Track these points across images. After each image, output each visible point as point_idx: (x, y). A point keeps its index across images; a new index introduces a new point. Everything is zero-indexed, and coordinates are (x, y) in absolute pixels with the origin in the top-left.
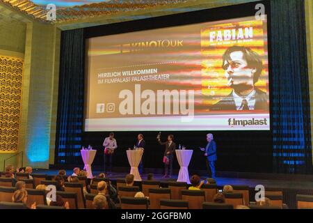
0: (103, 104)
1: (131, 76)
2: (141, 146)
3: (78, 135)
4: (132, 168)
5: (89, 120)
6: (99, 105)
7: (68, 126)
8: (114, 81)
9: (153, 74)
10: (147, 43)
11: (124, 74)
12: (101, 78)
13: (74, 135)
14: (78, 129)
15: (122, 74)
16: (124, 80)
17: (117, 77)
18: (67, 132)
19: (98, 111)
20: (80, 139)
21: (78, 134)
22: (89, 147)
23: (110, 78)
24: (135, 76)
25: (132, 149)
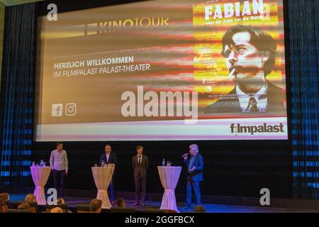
0: (61, 105)
1: (98, 67)
2: (111, 161)
3: (27, 147)
4: (99, 191)
5: (42, 125)
6: (55, 106)
7: (13, 135)
8: (76, 73)
9: (128, 64)
10: (120, 22)
11: (89, 63)
12: (58, 70)
13: (22, 147)
14: (27, 138)
15: (86, 63)
16: (89, 72)
17: (80, 68)
18: (13, 142)
19: (54, 114)
20: (29, 153)
21: (26, 145)
22: (42, 162)
23: (70, 69)
24: (103, 66)
25: (99, 165)
